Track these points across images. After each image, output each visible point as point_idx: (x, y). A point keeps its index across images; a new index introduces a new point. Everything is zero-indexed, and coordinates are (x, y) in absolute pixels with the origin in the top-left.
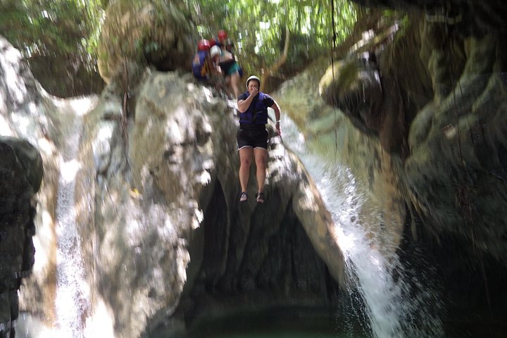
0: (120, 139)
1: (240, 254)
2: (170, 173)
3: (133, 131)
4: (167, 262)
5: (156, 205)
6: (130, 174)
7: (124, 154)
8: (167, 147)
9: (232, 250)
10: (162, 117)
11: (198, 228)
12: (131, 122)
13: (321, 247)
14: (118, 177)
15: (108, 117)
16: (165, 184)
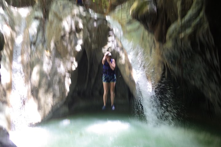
0: (41, 28)
1: (93, 81)
2: (63, 46)
3: (47, 25)
4: (61, 83)
5: (57, 58)
6: (46, 45)
7: (43, 35)
8: (62, 33)
9: (90, 79)
10: (61, 20)
11: (75, 70)
12: (47, 20)
13: (127, 79)
14: (41, 46)
15: (36, 18)
16: (61, 50)
